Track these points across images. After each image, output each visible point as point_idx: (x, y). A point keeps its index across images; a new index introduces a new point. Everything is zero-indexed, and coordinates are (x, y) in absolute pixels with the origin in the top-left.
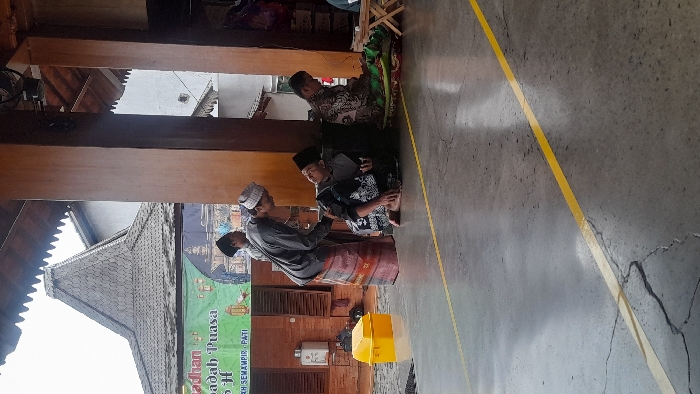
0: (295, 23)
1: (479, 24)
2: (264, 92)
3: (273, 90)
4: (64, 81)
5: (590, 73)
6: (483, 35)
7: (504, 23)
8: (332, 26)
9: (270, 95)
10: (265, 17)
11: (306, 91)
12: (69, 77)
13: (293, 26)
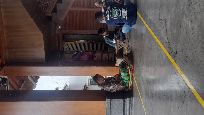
0: (96, 58)
1: (160, 46)
2: (85, 85)
3: (89, 84)
4: (16, 83)
5: (200, 51)
6: (161, 49)
7: (168, 43)
8: (108, 59)
9: (87, 86)
10: (85, 57)
11: (99, 81)
12: (17, 82)
13: (95, 59)
